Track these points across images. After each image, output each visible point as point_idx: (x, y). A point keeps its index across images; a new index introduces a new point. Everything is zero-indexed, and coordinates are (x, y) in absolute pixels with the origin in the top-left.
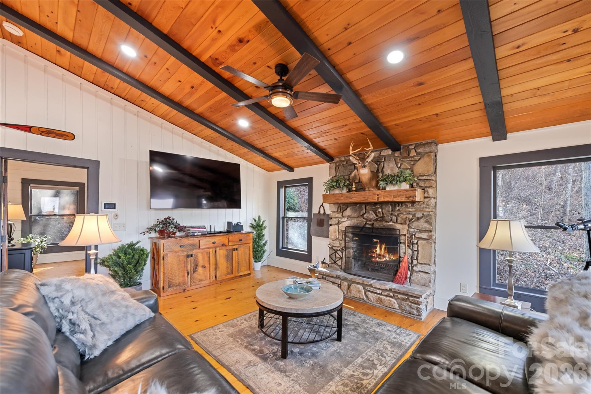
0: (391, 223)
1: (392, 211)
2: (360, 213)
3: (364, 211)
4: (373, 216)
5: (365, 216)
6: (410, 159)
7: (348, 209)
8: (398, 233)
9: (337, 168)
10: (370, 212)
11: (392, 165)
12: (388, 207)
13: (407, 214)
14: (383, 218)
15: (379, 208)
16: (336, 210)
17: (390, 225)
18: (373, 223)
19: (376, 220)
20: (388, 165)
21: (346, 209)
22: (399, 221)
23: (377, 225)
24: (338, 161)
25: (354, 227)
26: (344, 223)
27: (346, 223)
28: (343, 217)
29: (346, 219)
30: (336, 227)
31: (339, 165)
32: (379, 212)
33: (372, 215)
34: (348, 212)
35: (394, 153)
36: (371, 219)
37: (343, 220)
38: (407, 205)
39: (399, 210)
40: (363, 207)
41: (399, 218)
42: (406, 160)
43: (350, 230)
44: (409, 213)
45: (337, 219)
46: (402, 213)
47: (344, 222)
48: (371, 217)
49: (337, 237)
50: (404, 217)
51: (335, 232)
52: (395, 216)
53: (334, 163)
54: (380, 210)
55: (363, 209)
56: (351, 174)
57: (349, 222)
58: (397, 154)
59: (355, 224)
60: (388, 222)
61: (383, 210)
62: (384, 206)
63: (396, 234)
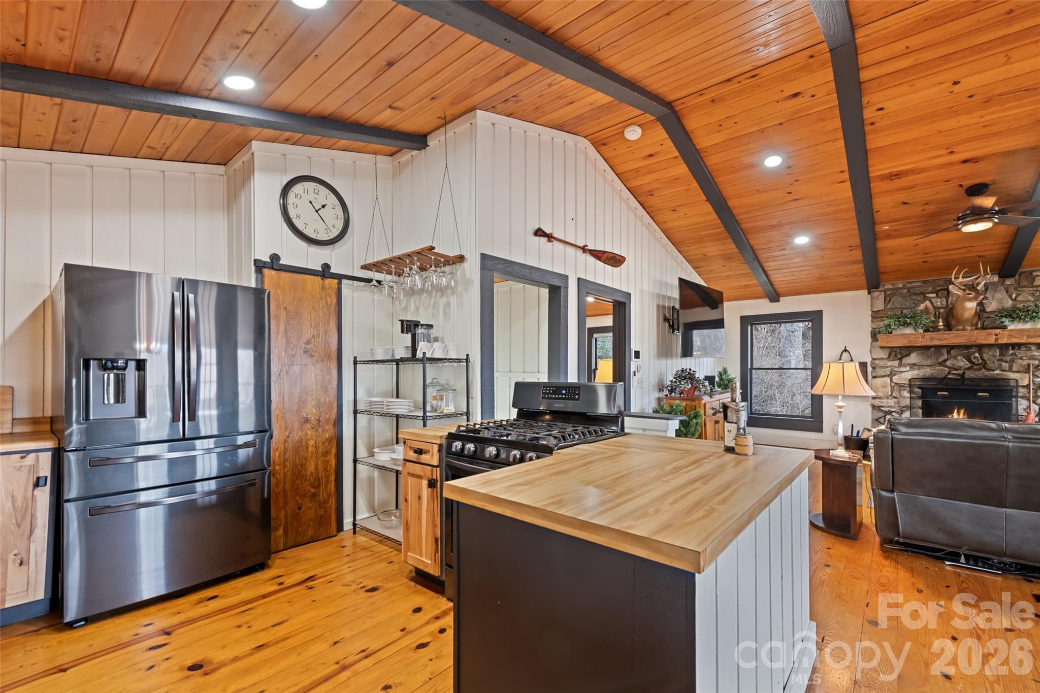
0: (997, 372)
1: (1000, 356)
2: (937, 359)
3: (945, 356)
4: (963, 363)
5: (948, 363)
6: (1035, 289)
7: (913, 355)
8: (1012, 383)
9: (887, 300)
10: (959, 357)
11: (1001, 296)
12: (993, 350)
13: (1029, 359)
14: (984, 365)
15: (974, 353)
16: (887, 357)
17: (997, 374)
18: (964, 373)
19: (969, 369)
20: (993, 296)
21: (908, 355)
22: (1014, 369)
23: (969, 374)
24: (889, 289)
25: (924, 379)
26: (903, 374)
27: (907, 375)
28: (900, 365)
29: (908, 368)
30: (888, 379)
31: (890, 294)
32: (975, 358)
33: (963, 361)
34: (913, 358)
35: (1004, 281)
36: (961, 367)
37: (903, 369)
38: (1030, 348)
39: (1014, 354)
40: (944, 351)
41: (1014, 364)
42: (1026, 289)
43: (918, 383)
44: (1032, 358)
45: (889, 369)
46: (1021, 358)
47: (902, 372)
48: (961, 364)
49: (890, 393)
50: (1025, 363)
51: (885, 386)
52: (1006, 362)
53: (880, 291)
54: (977, 355)
55: (943, 355)
56: (918, 305)
57: (916, 372)
58: (1009, 282)
59: (927, 374)
60: (993, 371)
61: (984, 355)
62: (985, 350)
63: (1009, 386)
